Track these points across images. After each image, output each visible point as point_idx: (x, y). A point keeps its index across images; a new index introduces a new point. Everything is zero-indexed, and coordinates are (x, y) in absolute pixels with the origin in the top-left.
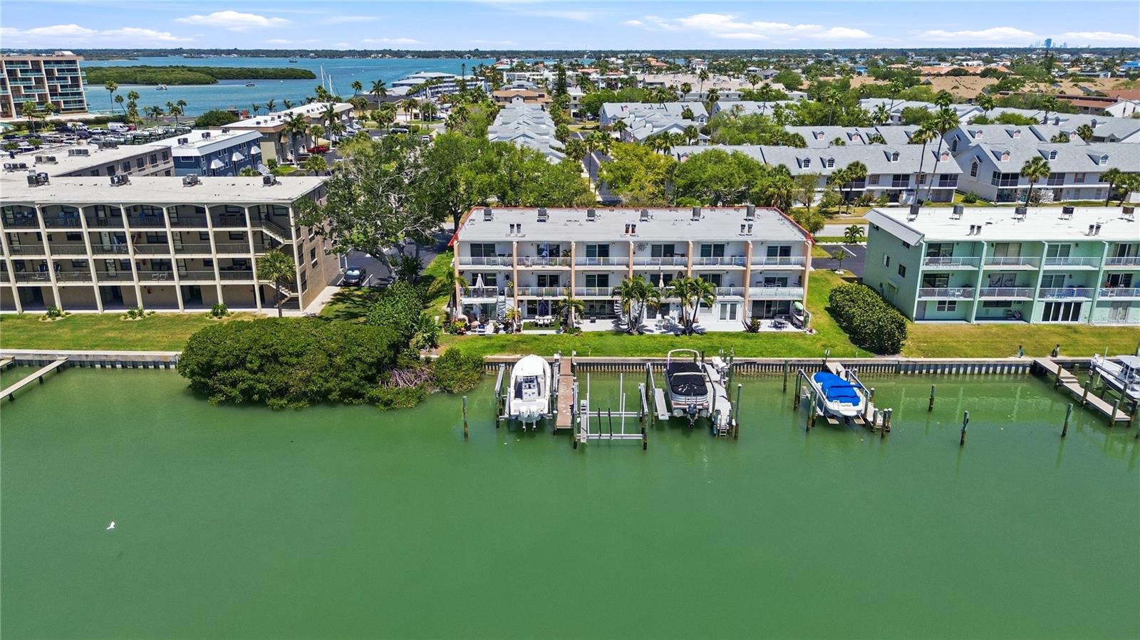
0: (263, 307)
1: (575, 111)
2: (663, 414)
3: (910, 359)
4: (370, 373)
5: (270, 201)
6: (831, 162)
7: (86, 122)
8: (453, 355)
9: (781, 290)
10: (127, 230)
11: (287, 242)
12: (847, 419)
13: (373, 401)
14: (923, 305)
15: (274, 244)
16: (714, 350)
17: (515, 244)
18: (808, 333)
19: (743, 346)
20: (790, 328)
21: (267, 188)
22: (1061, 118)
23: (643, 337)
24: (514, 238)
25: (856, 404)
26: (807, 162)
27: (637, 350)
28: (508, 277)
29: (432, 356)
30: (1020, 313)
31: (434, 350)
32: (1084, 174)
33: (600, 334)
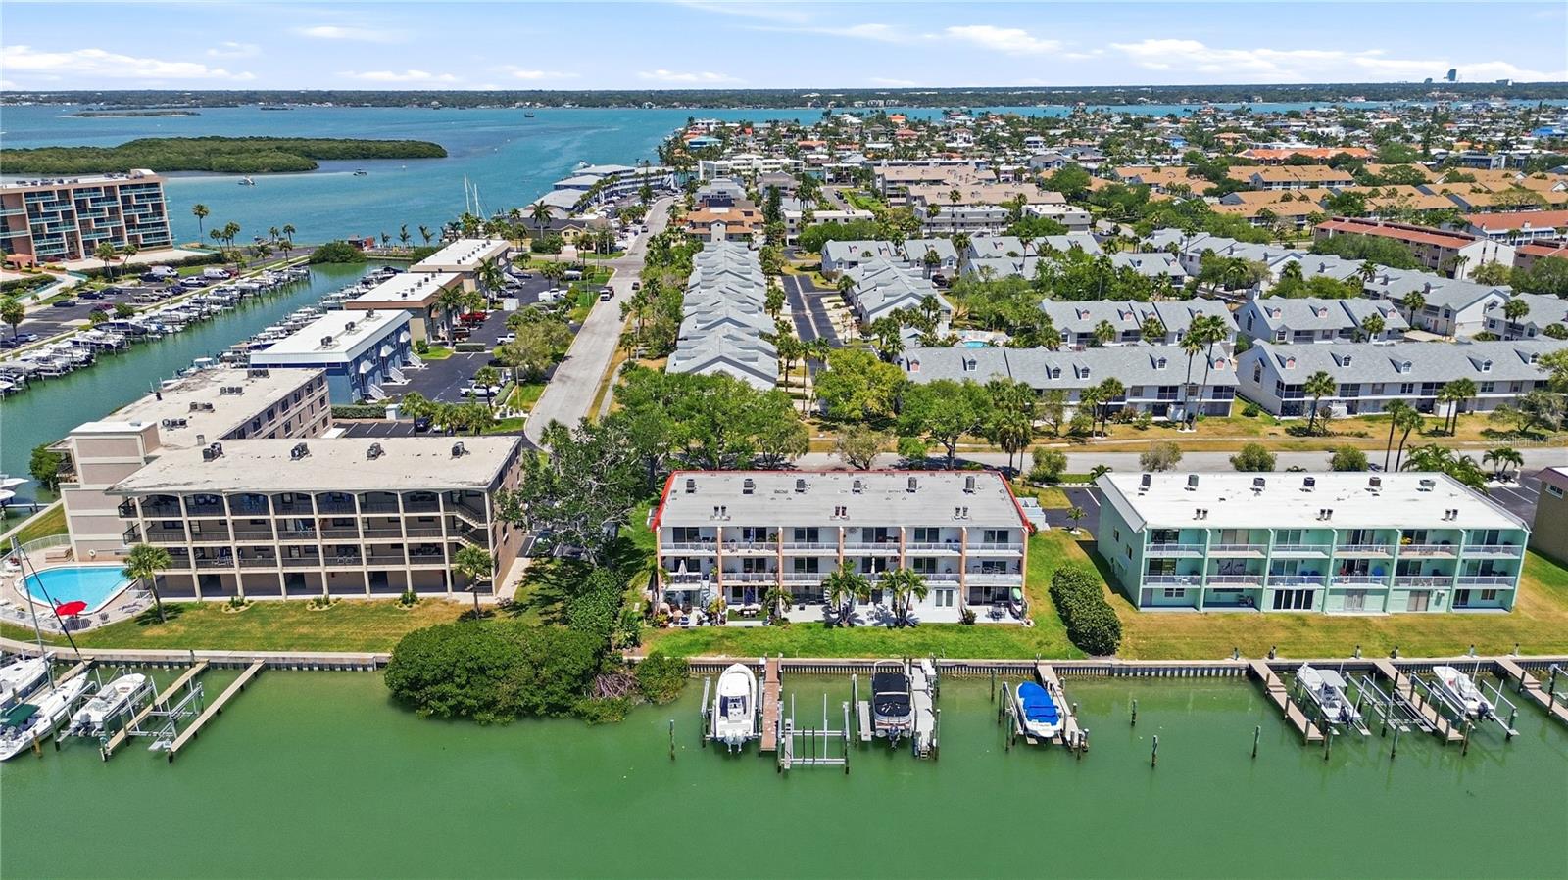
0: (453, 591)
1: (795, 237)
2: (866, 734)
3: (1125, 662)
4: (576, 685)
5: (465, 486)
6: (1086, 371)
7: (174, 265)
8: (656, 658)
9: (998, 576)
10: (316, 516)
11: (481, 526)
12: (1044, 742)
13: (579, 715)
14: (1149, 593)
15: (466, 527)
16: (923, 649)
17: (720, 529)
18: (1026, 625)
19: (956, 643)
20: (1008, 619)
21: (455, 460)
22: (1390, 276)
23: (853, 631)
24: (719, 523)
25: (1054, 724)
26: (1057, 372)
27: (849, 648)
28: (712, 560)
29: (635, 658)
30: (1251, 600)
31: (636, 649)
32: (1383, 384)
33: (808, 627)
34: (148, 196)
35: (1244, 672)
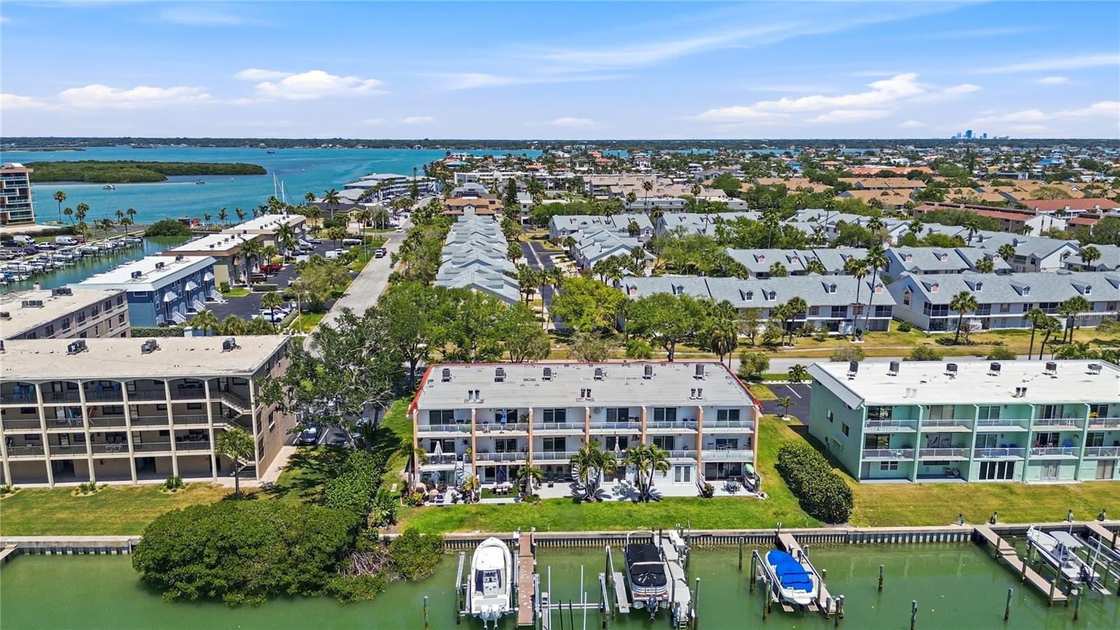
0: (219, 476)
1: (526, 218)
2: (624, 607)
3: (859, 529)
4: (329, 563)
5: (231, 374)
6: (773, 294)
7: (33, 235)
8: (411, 535)
9: (732, 452)
10: (83, 404)
11: (246, 412)
12: (800, 609)
13: (331, 593)
14: (867, 465)
15: (232, 413)
16: (670, 521)
17: (473, 411)
18: (760, 497)
19: (698, 515)
20: (743, 492)
21: (226, 353)
22: (984, 236)
23: (601, 505)
24: (473, 405)
25: (809, 591)
26: (750, 294)
27: (597, 522)
28: (466, 441)
29: (391, 535)
30: (958, 471)
31: (392, 527)
32: (1009, 304)
33: (557, 502)
34: (17, 182)
35: (969, 537)
